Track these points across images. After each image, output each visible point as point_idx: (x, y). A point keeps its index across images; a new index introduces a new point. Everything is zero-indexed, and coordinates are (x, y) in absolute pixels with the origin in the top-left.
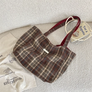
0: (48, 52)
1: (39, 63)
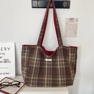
0: (51, 60)
1: (51, 79)
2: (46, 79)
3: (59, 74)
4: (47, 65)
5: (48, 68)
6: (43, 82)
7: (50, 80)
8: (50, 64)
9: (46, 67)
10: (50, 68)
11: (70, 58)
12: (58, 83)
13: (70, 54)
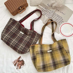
2: (14, 40)
3: (23, 42)
4: (19, 34)
5: (19, 36)
6: (11, 41)
7: (16, 42)
8: (21, 35)
9: (18, 35)
10: (20, 37)
11: (35, 39)
12: (19, 46)
13: (36, 37)
